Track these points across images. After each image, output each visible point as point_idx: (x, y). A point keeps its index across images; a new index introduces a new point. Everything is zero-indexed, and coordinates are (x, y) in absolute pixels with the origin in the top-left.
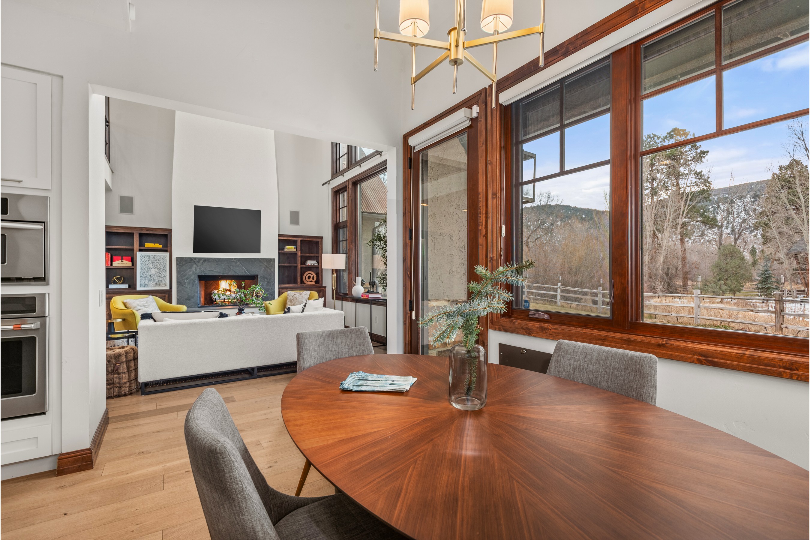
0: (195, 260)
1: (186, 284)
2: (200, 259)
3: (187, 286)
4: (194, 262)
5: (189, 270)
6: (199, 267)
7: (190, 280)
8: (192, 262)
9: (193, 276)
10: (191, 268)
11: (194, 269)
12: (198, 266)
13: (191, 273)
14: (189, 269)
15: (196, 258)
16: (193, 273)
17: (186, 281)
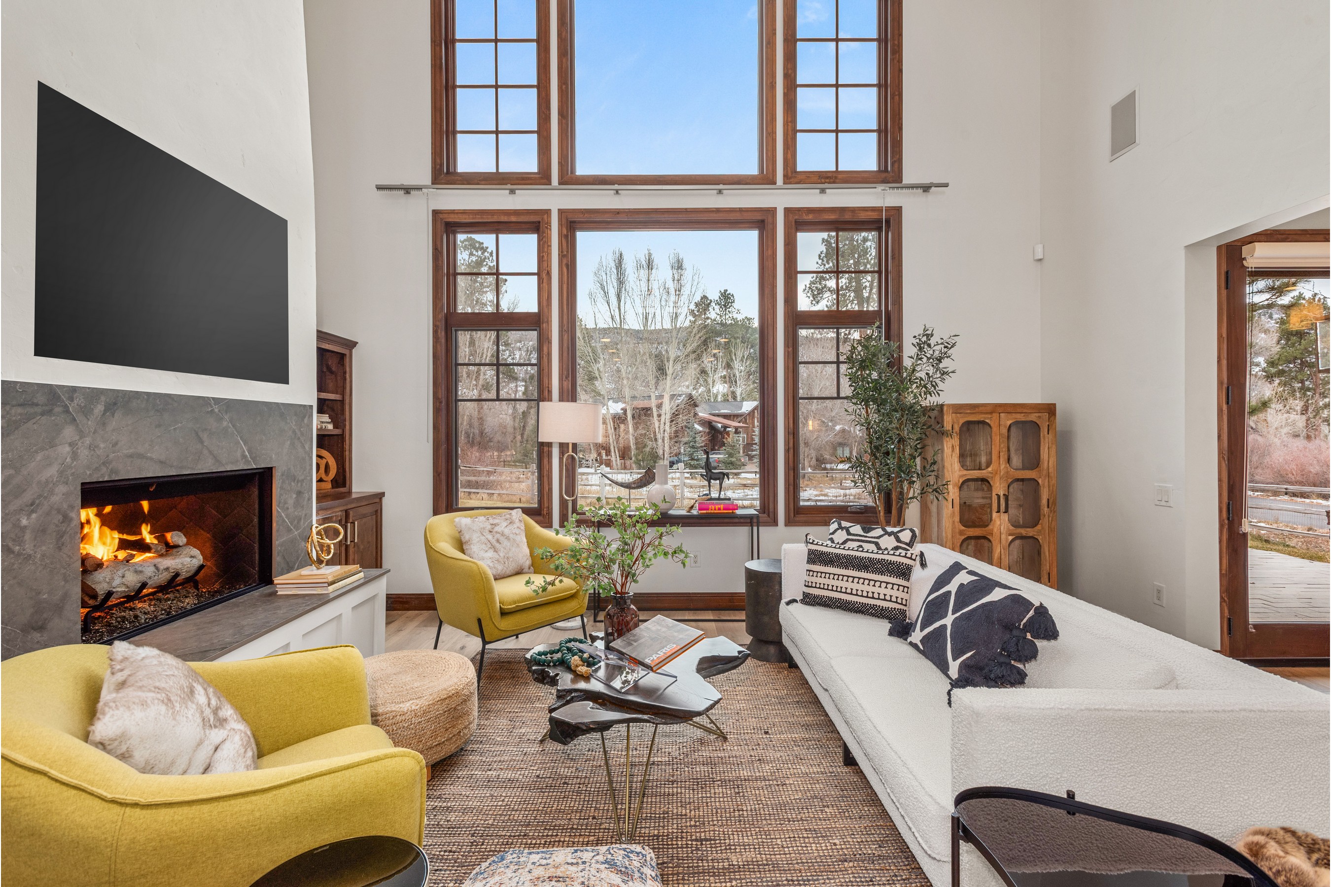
0: (71, 399)
1: (28, 536)
2: (94, 394)
3: (29, 548)
4: (67, 411)
5: (39, 457)
6: (88, 441)
7: (48, 514)
8: (58, 410)
9: (62, 489)
10: (52, 445)
11: (67, 449)
12: (82, 435)
13: (52, 471)
14: (42, 449)
15: (74, 389)
16: (61, 473)
17: (24, 522)
